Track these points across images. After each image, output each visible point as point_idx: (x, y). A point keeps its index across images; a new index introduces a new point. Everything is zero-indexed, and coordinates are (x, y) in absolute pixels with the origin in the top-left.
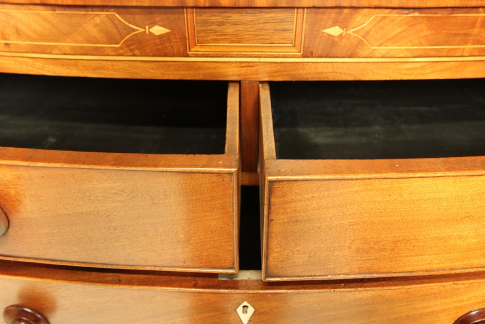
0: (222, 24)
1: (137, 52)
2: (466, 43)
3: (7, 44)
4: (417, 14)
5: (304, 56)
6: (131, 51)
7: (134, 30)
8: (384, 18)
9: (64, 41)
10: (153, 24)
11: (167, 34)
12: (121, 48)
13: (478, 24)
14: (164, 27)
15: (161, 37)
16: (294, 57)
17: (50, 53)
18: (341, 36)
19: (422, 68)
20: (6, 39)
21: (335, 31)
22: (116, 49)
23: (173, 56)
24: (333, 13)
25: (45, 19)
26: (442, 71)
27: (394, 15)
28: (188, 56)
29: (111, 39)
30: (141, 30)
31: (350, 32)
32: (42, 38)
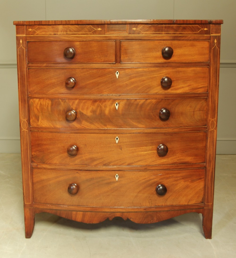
0: (112, 28)
1: (95, 34)
2: (162, 32)
3: (67, 34)
4: (150, 25)
5: (128, 34)
6: (94, 34)
7: (95, 29)
8: (144, 26)
9: (80, 32)
10: (99, 28)
11: (101, 30)
12: (91, 33)
13: (164, 28)
14: (101, 28)
15: (100, 31)
16: (127, 34)
17: (76, 35)
18: (136, 30)
19: (154, 37)
20: (67, 32)
21: (134, 29)
22: (90, 33)
23: (102, 34)
24: (134, 25)
25: (76, 27)
26: (158, 38)
27: (146, 25)
28: (105, 34)
29: (90, 31)
30: (96, 29)
31: (138, 29)
32: (75, 31)
